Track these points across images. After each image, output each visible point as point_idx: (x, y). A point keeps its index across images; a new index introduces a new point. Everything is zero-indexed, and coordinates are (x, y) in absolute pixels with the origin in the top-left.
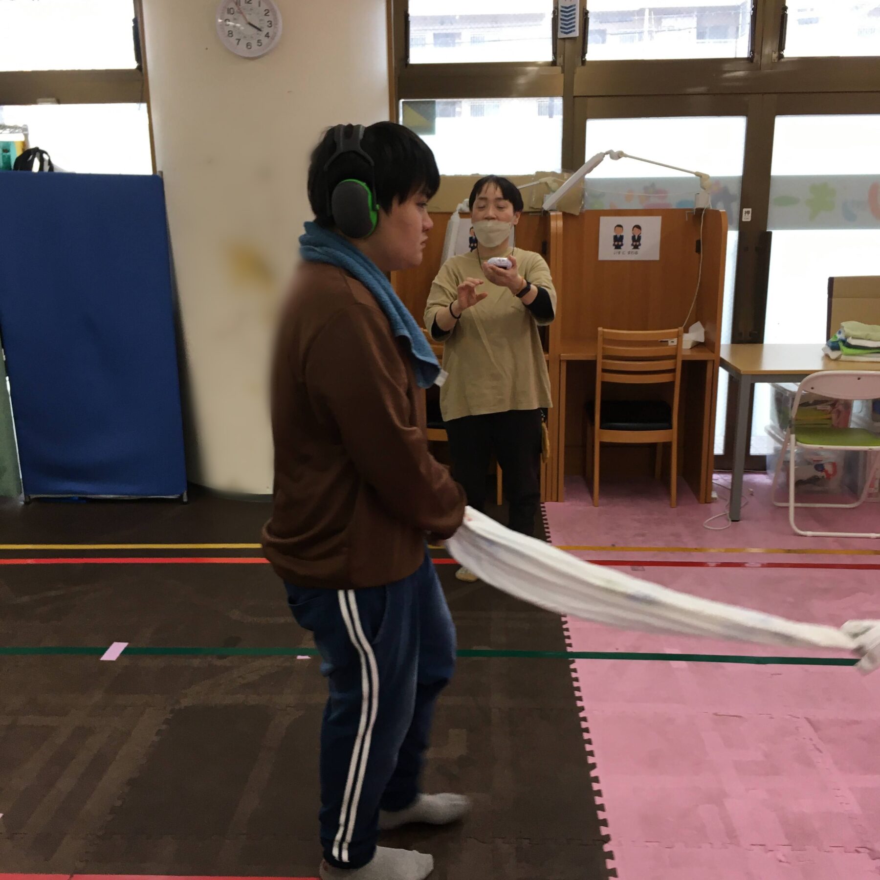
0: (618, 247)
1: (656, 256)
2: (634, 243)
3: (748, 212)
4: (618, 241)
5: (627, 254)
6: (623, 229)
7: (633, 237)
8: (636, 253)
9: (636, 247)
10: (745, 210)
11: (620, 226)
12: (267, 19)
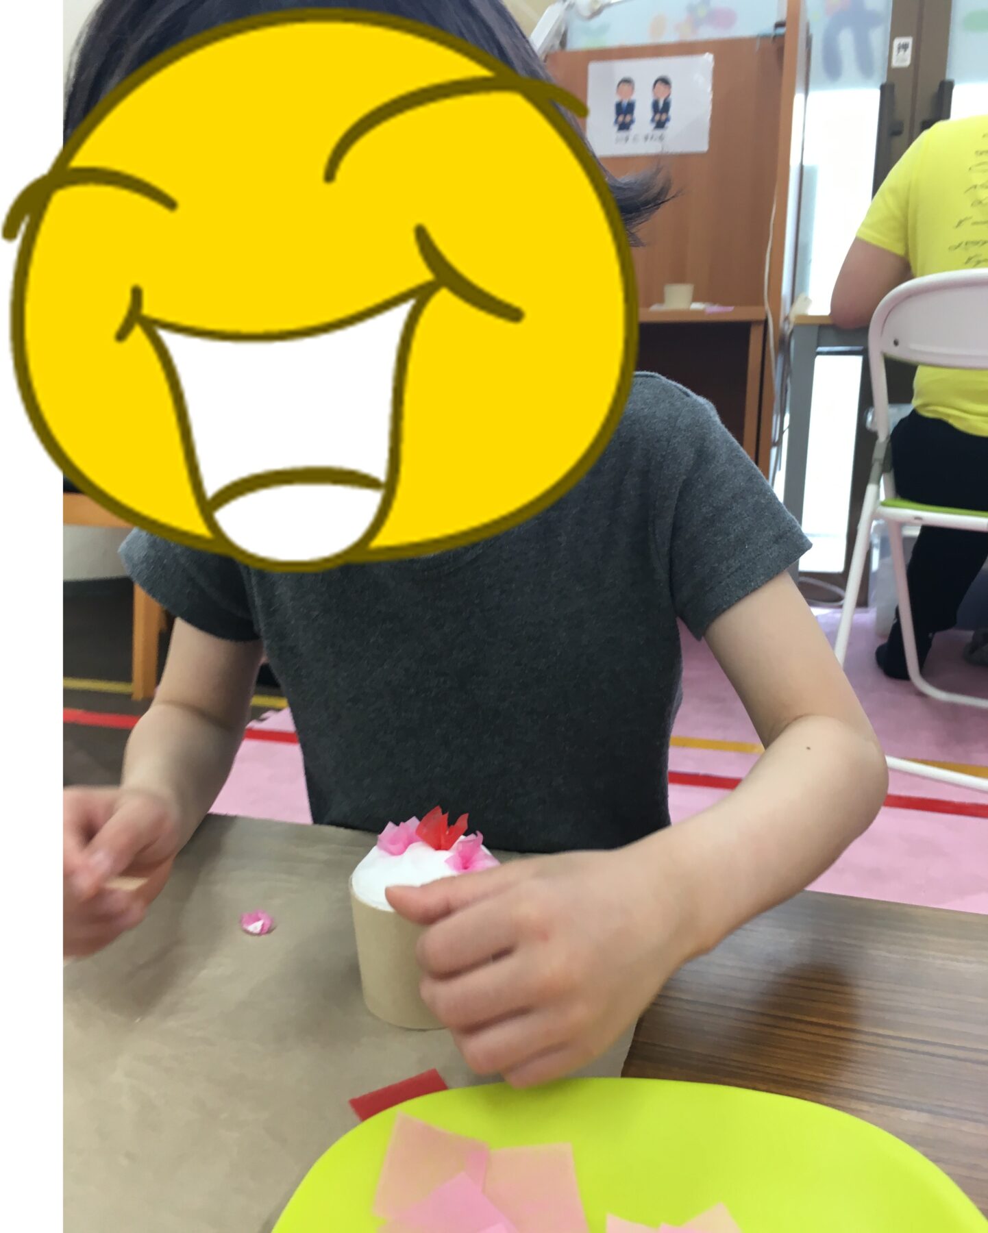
0: (624, 126)
1: (701, 145)
2: (657, 117)
3: (905, 47)
4: (625, 111)
5: (640, 140)
6: (633, 89)
7: (655, 105)
9: (660, 125)
10: (898, 42)
11: (627, 81)
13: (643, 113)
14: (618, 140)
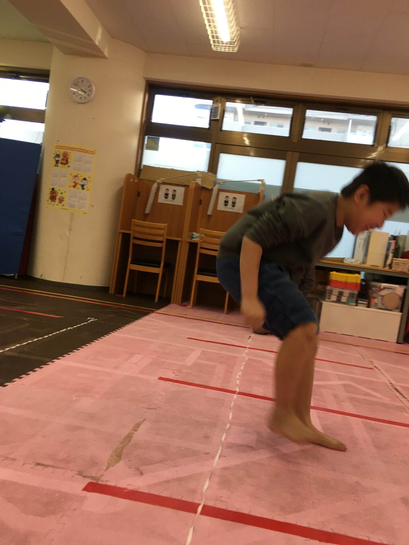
0: (226, 205)
1: (241, 211)
4: (226, 203)
5: (229, 209)
6: (229, 198)
7: (233, 202)
8: (233, 209)
9: (233, 206)
11: (227, 197)
12: (89, 88)
13: (230, 203)
14: (225, 208)
